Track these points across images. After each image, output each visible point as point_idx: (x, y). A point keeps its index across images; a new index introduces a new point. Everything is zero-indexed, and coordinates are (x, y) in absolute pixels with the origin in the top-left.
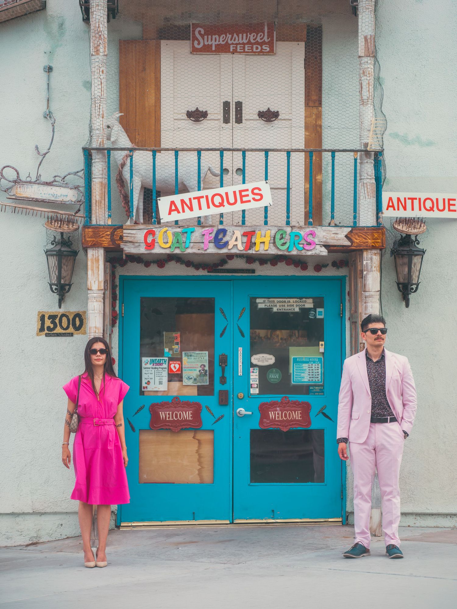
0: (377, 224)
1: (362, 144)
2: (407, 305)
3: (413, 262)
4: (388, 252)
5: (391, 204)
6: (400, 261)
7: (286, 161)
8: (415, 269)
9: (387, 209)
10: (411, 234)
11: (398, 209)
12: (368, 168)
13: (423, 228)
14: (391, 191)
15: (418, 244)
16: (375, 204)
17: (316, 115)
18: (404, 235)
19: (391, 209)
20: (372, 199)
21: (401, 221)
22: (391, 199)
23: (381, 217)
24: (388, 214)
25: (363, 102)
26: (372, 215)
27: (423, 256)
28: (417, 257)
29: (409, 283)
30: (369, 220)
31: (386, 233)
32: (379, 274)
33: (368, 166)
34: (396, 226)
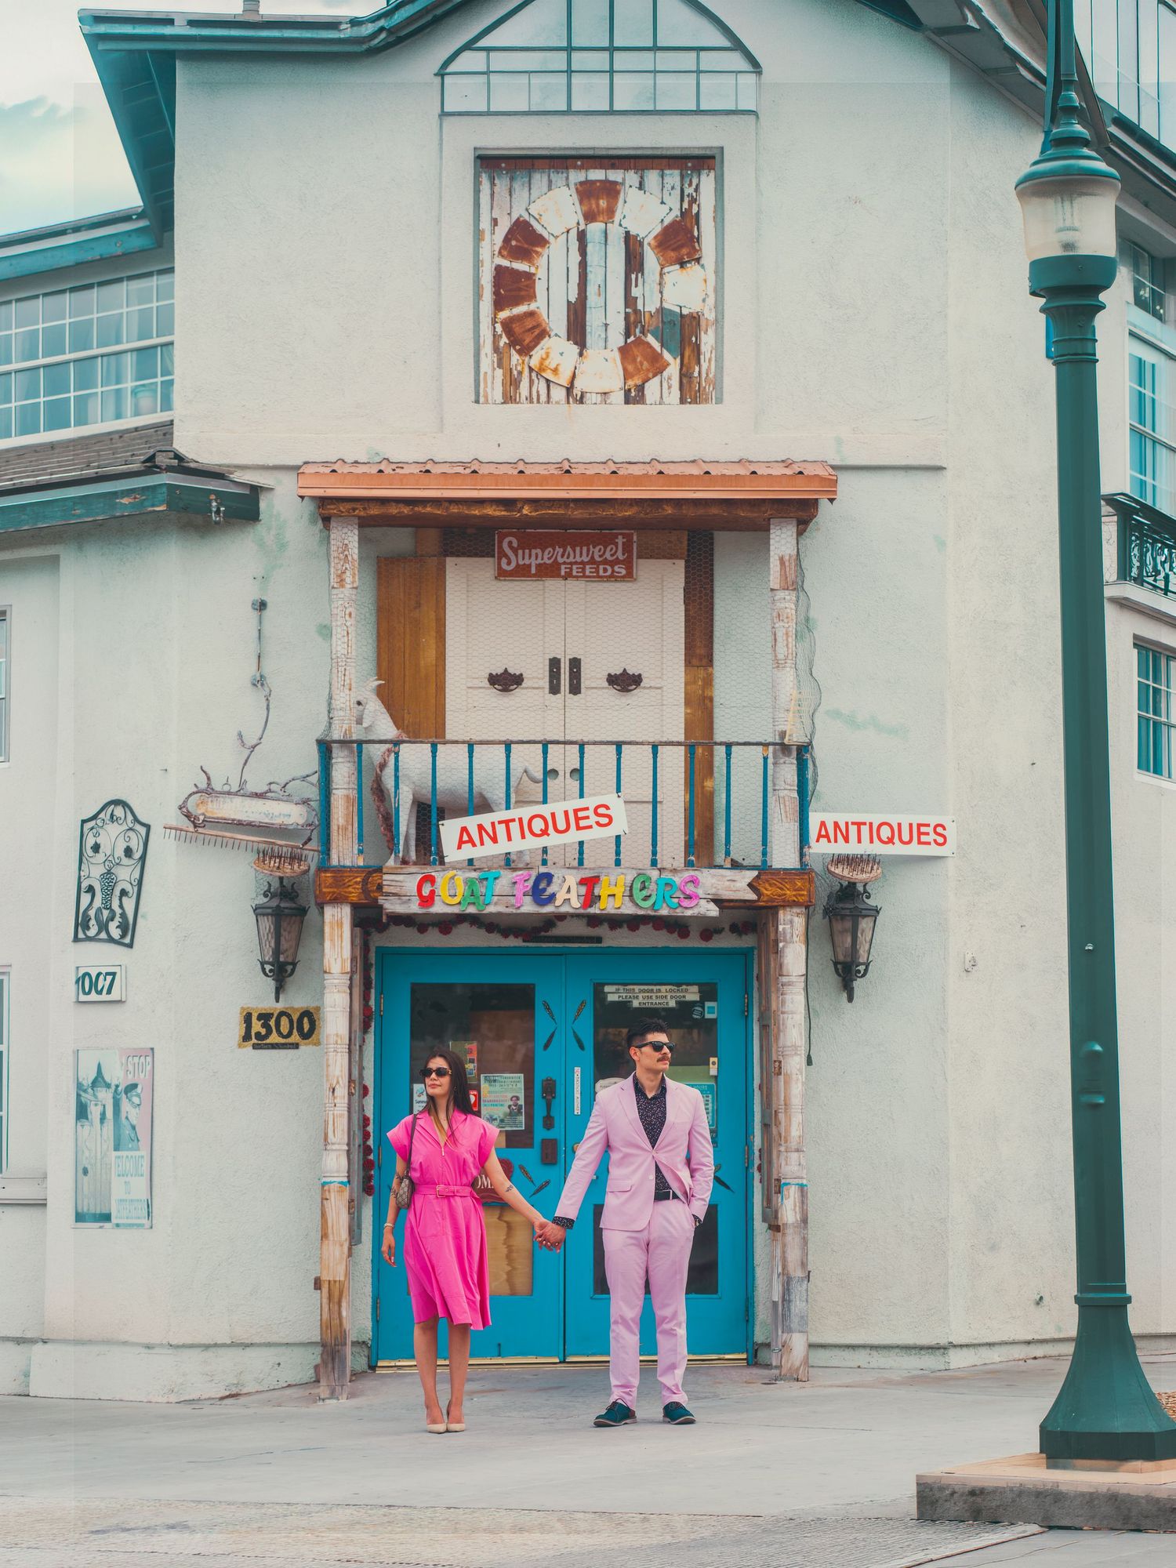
0: (801, 866)
1: (777, 733)
2: (850, 999)
3: (860, 927)
4: (820, 910)
5: (823, 833)
6: (838, 926)
7: (651, 761)
8: (863, 939)
9: (818, 841)
10: (857, 881)
11: (836, 841)
12: (788, 772)
13: (877, 871)
14: (824, 810)
15: (868, 897)
16: (797, 833)
17: (704, 680)
18: (845, 884)
19: (823, 841)
20: (792, 823)
21: (840, 860)
22: (823, 824)
23: (808, 854)
24: (820, 848)
25: (778, 664)
26: (793, 850)
27: (876, 918)
28: (866, 919)
29: (853, 962)
30: (787, 858)
31: (816, 879)
32: (804, 947)
33: (786, 769)
34: (833, 869)
